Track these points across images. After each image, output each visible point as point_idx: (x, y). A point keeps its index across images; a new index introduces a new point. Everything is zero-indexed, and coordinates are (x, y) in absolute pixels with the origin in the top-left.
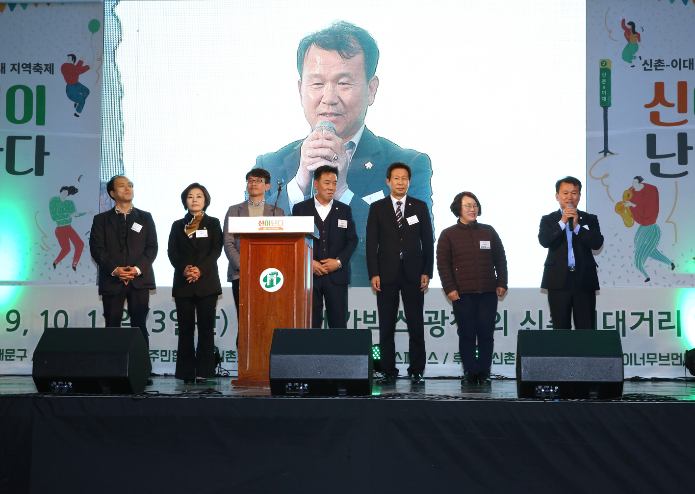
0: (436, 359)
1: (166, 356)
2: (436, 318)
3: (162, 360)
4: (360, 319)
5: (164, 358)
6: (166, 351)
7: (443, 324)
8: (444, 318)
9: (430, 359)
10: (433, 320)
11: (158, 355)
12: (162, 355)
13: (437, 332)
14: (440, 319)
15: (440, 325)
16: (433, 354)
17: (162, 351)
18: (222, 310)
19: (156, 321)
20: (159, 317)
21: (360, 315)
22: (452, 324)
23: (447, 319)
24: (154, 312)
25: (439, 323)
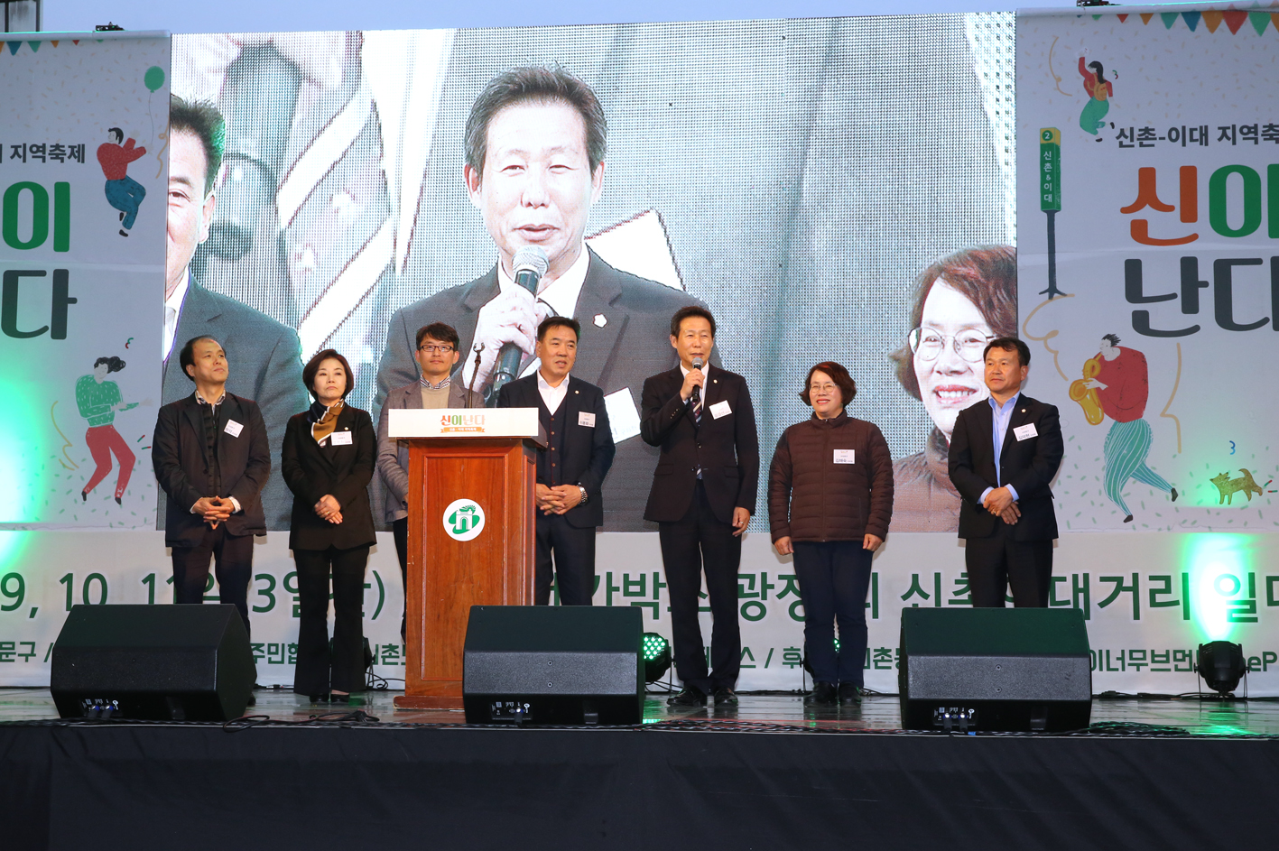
0: (752, 659)
1: (276, 653)
2: (752, 586)
3: (270, 662)
4: (617, 589)
5: (274, 658)
6: (277, 645)
7: (764, 597)
10: (746, 590)
11: (263, 652)
12: (270, 653)
13: (754, 610)
14: (758, 588)
15: (758, 599)
17: (270, 645)
18: (375, 572)
19: (261, 592)
20: (265, 584)
21: (618, 581)
22: (780, 596)
23: (772, 587)
24: (258, 577)
25: (756, 595)
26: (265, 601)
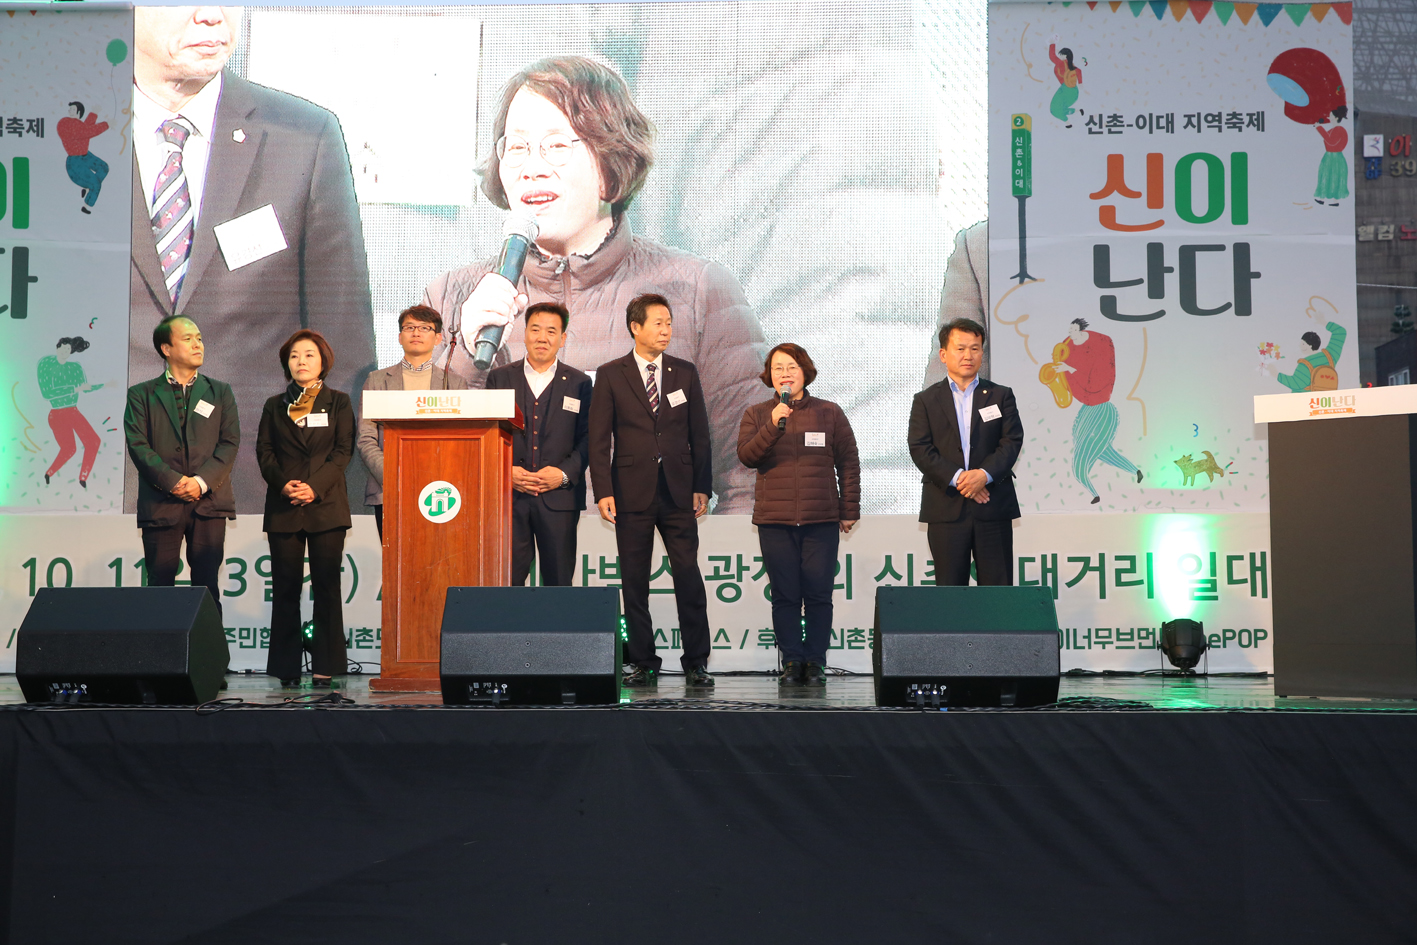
0: (728, 640)
1: (248, 637)
2: (727, 568)
3: (241, 646)
4: (593, 572)
5: (246, 642)
6: (248, 630)
7: (740, 579)
8: (741, 568)
9: (716, 640)
10: (722, 572)
11: (234, 636)
12: (241, 637)
13: (729, 593)
14: (733, 570)
15: (734, 581)
16: (722, 631)
17: (241, 630)
18: (348, 556)
19: (232, 576)
20: (236, 568)
21: (594, 564)
22: (756, 578)
23: (747, 568)
24: (229, 561)
25: (732, 577)
26: (236, 585)
